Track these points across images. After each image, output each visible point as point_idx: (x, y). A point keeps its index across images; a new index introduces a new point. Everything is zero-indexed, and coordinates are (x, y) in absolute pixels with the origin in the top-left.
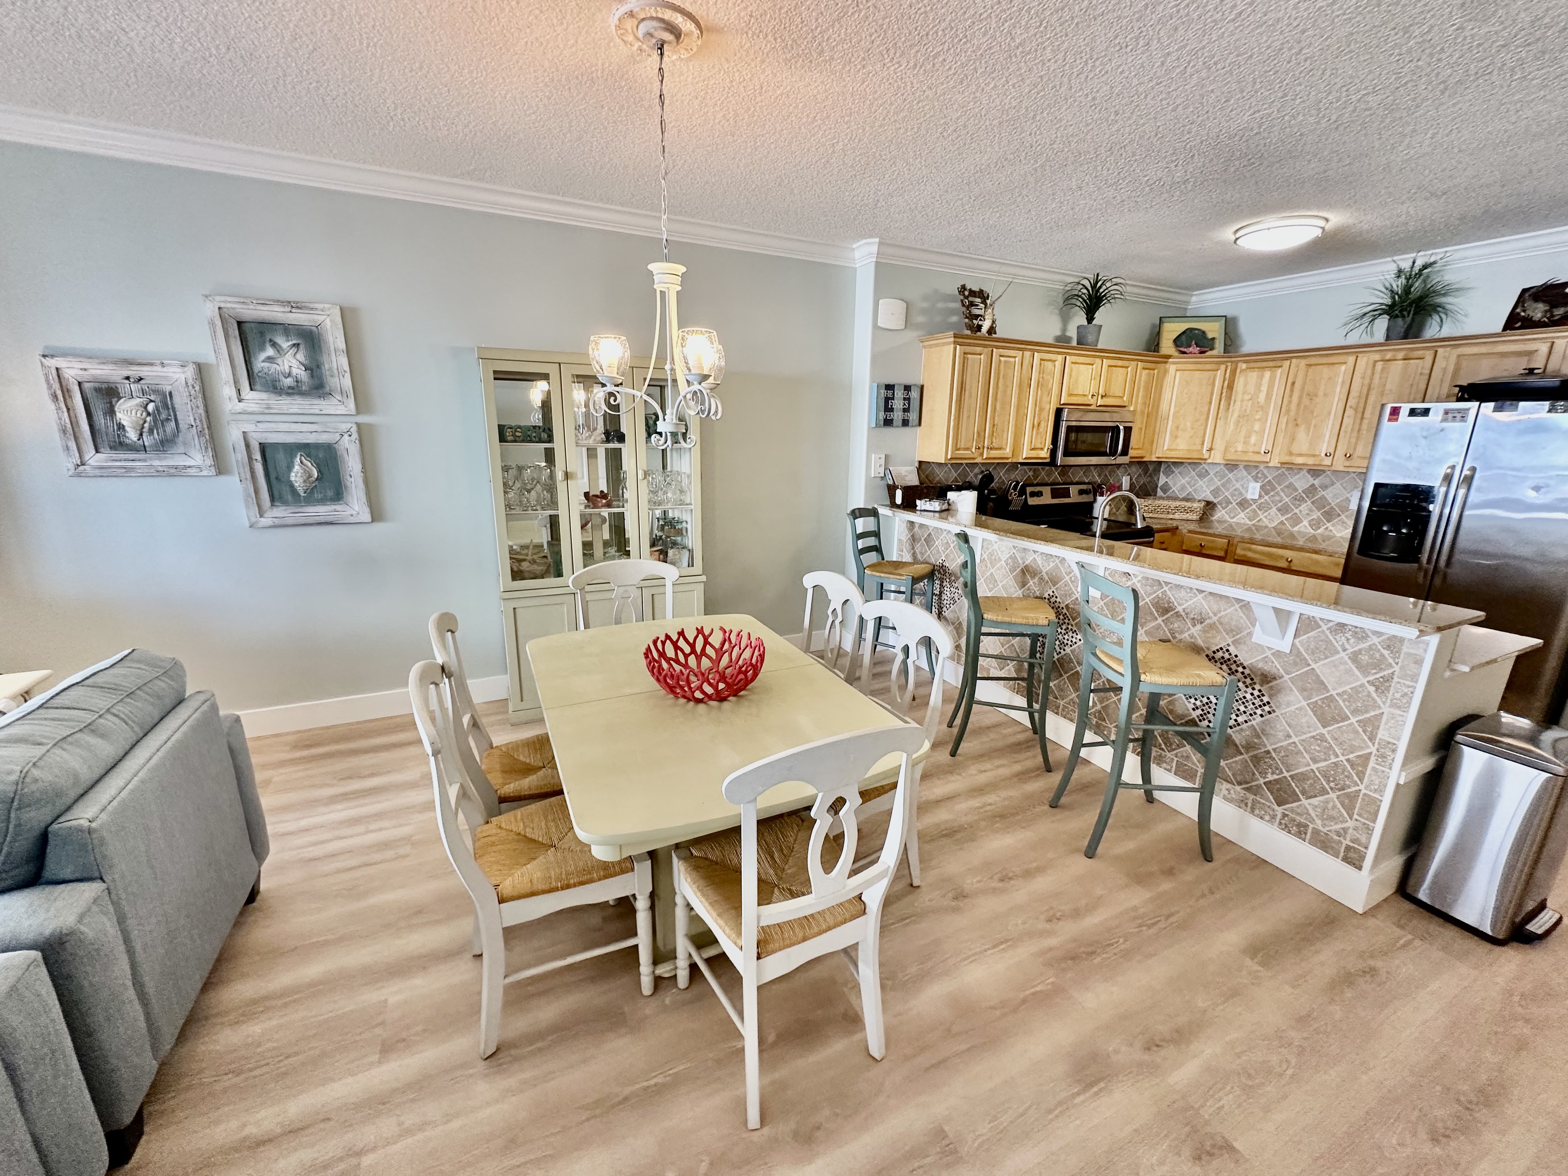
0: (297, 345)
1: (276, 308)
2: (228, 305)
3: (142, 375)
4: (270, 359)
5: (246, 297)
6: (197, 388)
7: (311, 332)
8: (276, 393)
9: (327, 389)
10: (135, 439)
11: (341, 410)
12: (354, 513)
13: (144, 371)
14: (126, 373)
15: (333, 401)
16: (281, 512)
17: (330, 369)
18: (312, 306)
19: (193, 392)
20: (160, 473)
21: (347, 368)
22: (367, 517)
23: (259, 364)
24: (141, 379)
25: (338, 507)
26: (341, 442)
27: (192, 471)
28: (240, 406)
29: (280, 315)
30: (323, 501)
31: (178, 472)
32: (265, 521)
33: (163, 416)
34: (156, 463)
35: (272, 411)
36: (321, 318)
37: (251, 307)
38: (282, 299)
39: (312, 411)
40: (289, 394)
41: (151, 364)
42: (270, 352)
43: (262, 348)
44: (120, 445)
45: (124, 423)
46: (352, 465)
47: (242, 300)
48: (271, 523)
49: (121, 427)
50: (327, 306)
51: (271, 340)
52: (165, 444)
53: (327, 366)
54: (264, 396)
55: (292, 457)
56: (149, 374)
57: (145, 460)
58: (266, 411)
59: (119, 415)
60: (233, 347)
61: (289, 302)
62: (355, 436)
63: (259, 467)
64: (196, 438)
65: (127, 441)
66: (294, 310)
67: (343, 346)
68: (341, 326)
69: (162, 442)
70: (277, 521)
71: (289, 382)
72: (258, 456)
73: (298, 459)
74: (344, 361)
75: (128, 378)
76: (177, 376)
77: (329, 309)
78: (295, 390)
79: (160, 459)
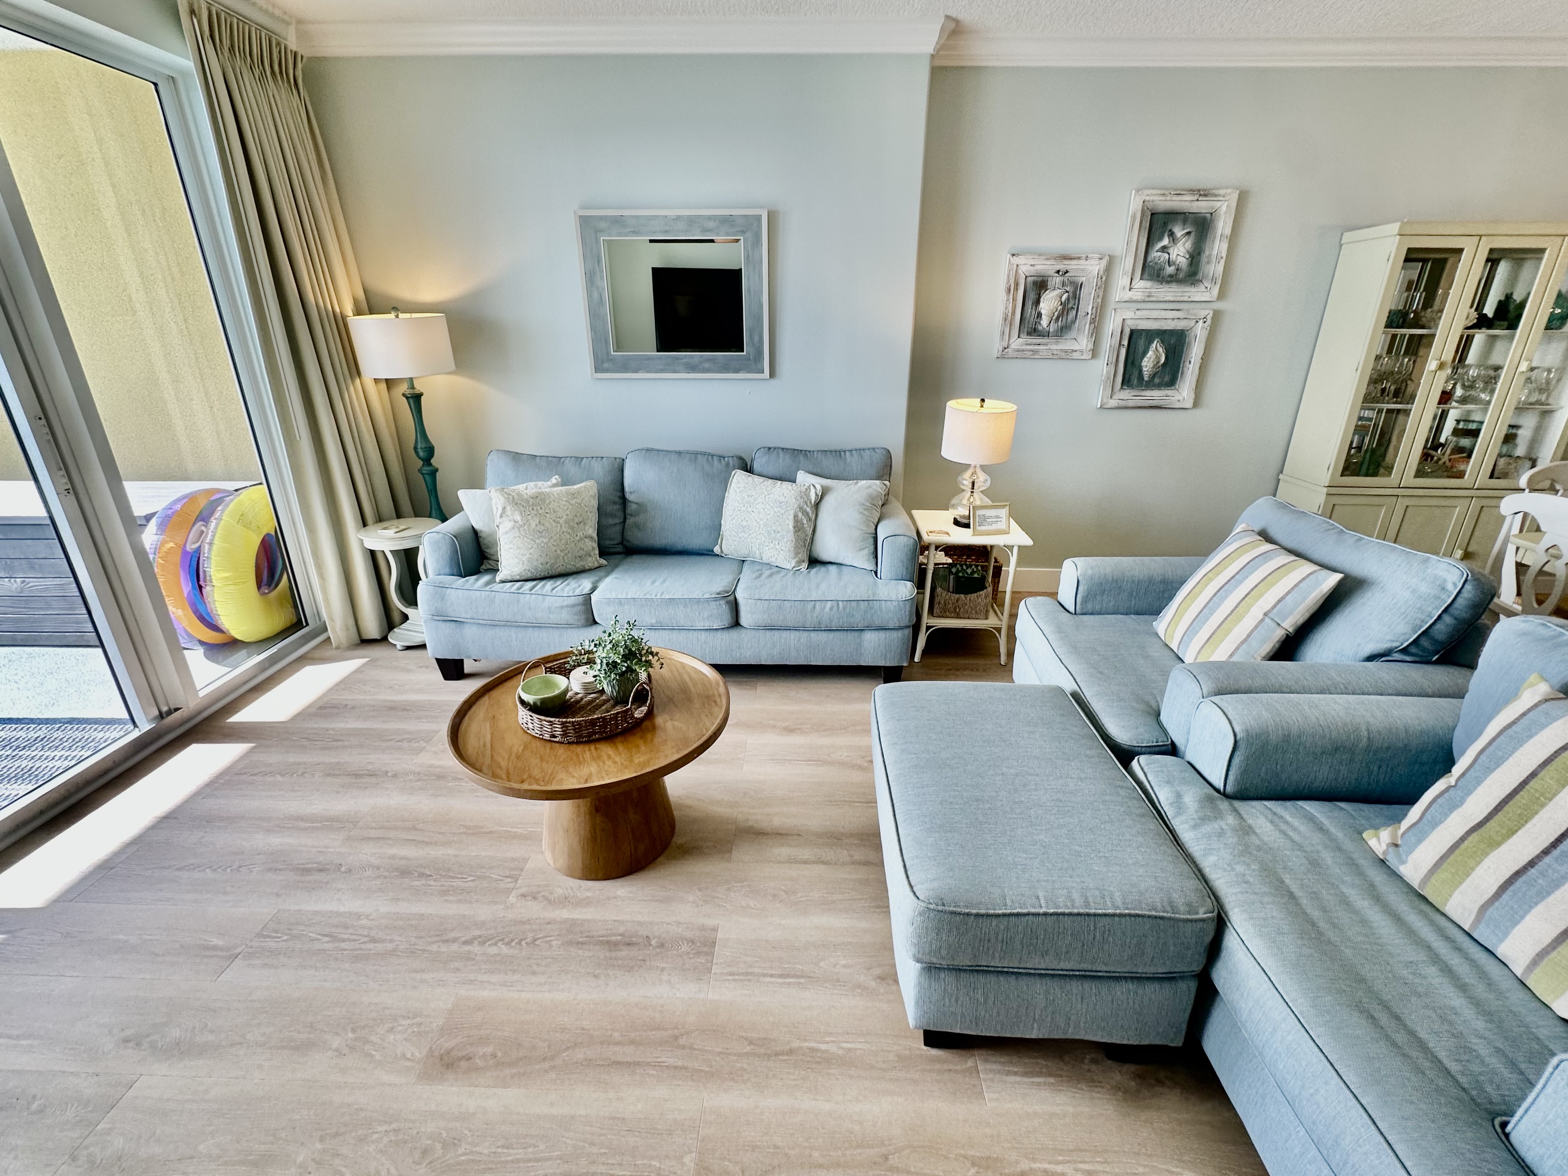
0: (1188, 233)
1: (1188, 198)
2: (1151, 198)
3: (1068, 268)
4: (1164, 249)
5: (1167, 189)
6: (1104, 278)
7: (1205, 219)
8: (1158, 281)
9: (1200, 276)
10: (1045, 326)
11: (1206, 297)
12: (1181, 398)
13: (1072, 265)
14: (1057, 268)
15: (1201, 288)
16: (1127, 395)
17: (1210, 256)
18: (1216, 192)
19: (1099, 283)
20: (1054, 357)
21: (1224, 254)
22: (1189, 404)
23: (1155, 254)
24: (1067, 272)
25: (1169, 392)
26: (1194, 329)
27: (1076, 355)
28: (1129, 295)
29: (1187, 204)
30: (1159, 386)
31: (1067, 356)
32: (1113, 403)
33: (1070, 305)
34: (1054, 347)
35: (1151, 299)
36: (1218, 204)
37: (1169, 198)
38: (1193, 187)
39: (1181, 299)
40: (1168, 282)
41: (1079, 258)
42: (1166, 241)
43: (1161, 239)
44: (1034, 331)
45: (1043, 312)
46: (1195, 352)
47: (1163, 192)
48: (1116, 405)
49: (1040, 315)
50: (1229, 191)
51: (1170, 230)
52: (1063, 331)
53: (1207, 253)
54: (1148, 284)
55: (1151, 342)
56: (1074, 267)
57: (1046, 344)
58: (1147, 299)
59: (1042, 305)
60: (1141, 239)
61: (1199, 190)
62: (1209, 322)
63: (1123, 352)
64: (1088, 325)
65: (1040, 328)
66: (1200, 199)
67: (1228, 231)
68: (1233, 211)
69: (1062, 328)
70: (1122, 403)
71: (1170, 270)
72: (1125, 343)
73: (1154, 345)
74: (1225, 246)
75: (1058, 272)
76: (1091, 268)
77: (1230, 194)
78: (1172, 279)
79: (1057, 343)
